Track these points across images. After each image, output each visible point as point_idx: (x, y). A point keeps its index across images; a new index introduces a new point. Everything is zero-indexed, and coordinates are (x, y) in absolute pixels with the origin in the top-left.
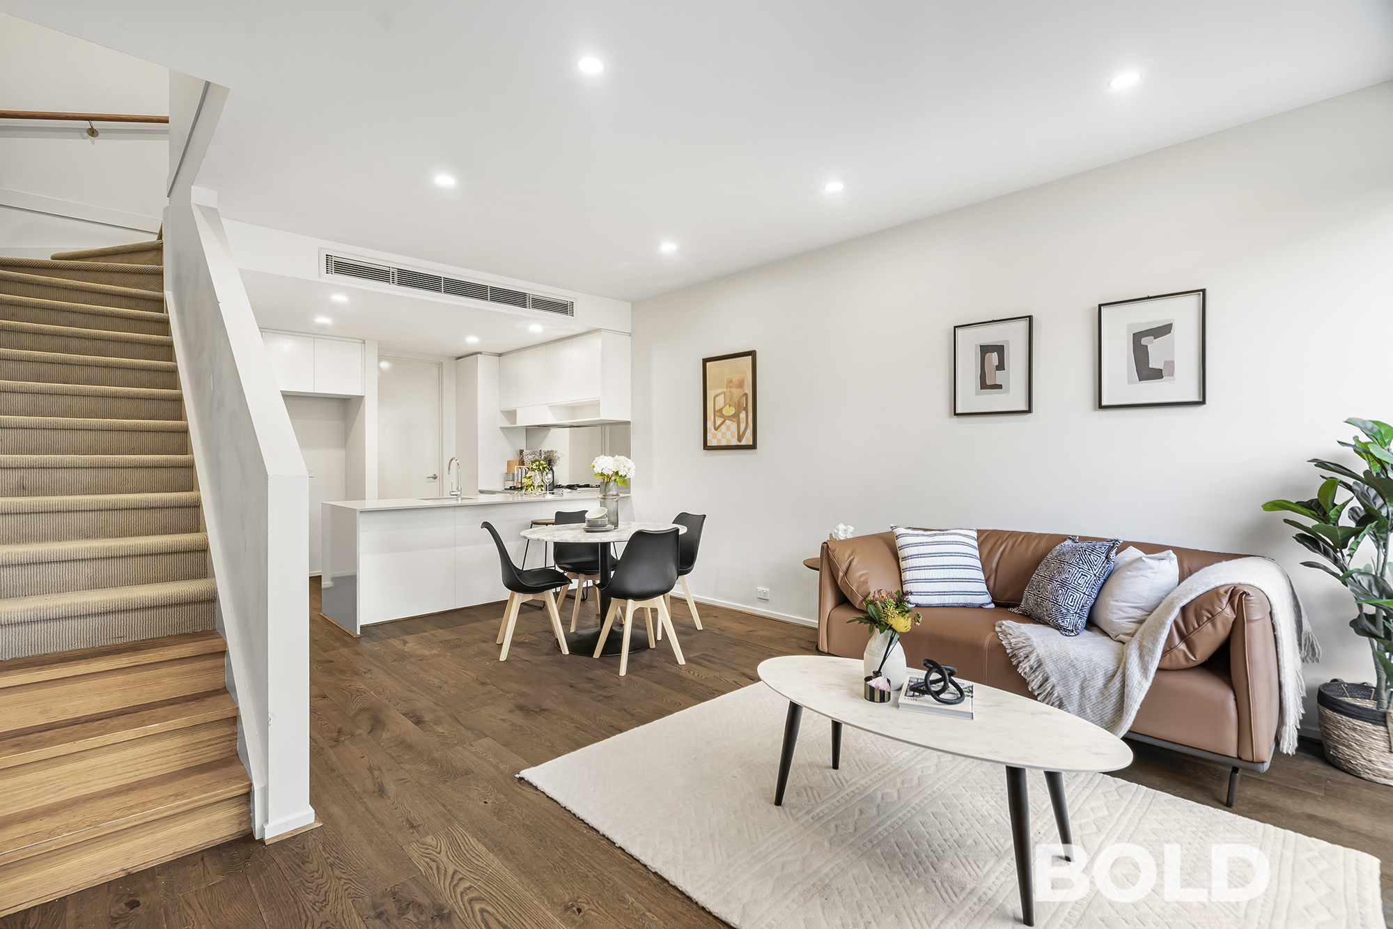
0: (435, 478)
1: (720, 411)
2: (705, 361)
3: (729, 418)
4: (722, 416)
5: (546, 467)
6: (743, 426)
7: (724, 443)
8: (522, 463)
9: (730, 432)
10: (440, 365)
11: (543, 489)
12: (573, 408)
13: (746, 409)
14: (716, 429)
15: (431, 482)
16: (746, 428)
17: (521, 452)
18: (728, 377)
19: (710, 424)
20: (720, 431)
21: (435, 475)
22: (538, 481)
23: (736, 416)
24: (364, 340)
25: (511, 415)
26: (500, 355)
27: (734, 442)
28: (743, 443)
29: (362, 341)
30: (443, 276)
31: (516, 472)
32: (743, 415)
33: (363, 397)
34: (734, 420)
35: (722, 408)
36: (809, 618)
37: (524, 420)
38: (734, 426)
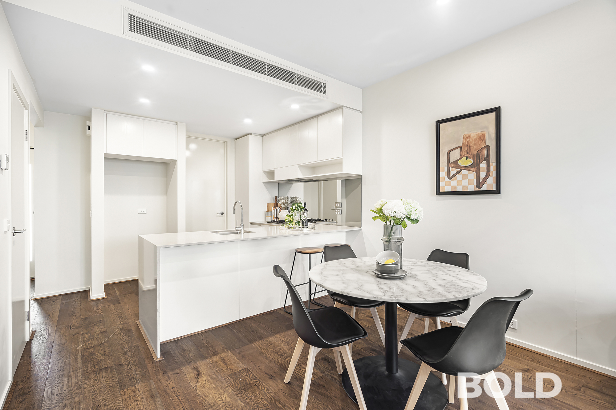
0: (222, 214)
1: (456, 162)
2: (438, 123)
3: (466, 168)
4: (457, 166)
5: (303, 208)
6: (483, 175)
7: (460, 189)
8: (276, 204)
9: (467, 181)
10: (225, 143)
11: (300, 224)
12: (313, 168)
13: (488, 160)
14: (450, 178)
15: (220, 217)
16: (487, 176)
17: (276, 198)
18: (465, 133)
19: (443, 174)
20: (456, 179)
21: (222, 212)
22: (297, 218)
23: (475, 166)
24: (177, 123)
25: (271, 174)
26: (263, 135)
27: (472, 188)
28: (484, 188)
29: (176, 123)
30: (232, 49)
31: (273, 211)
32: (483, 165)
33: (176, 160)
34: (472, 169)
35: (458, 160)
36: (576, 357)
37: (278, 177)
38: (472, 175)
